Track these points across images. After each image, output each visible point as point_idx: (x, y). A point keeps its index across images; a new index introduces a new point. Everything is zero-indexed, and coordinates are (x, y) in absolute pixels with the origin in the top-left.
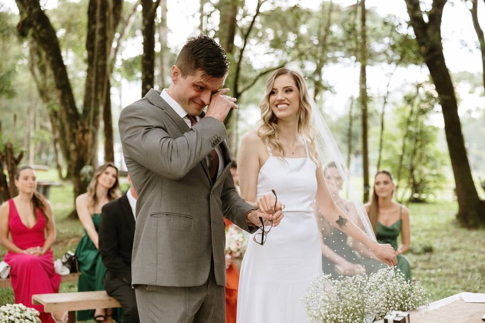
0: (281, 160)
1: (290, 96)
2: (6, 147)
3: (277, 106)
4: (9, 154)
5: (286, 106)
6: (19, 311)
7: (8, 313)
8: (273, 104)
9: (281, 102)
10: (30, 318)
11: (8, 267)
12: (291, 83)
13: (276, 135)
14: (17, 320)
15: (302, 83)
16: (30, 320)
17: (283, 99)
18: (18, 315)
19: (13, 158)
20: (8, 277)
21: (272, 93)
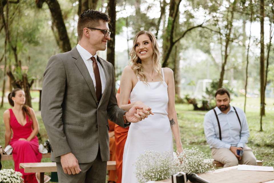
0: (145, 84)
1: (148, 46)
2: (23, 77)
3: (140, 53)
4: (25, 80)
5: (145, 52)
6: (10, 173)
7: (3, 174)
8: (138, 52)
9: (142, 50)
10: (16, 177)
11: (11, 148)
12: (147, 39)
13: (142, 70)
14: (8, 178)
15: (153, 38)
16: (16, 179)
17: (144, 48)
18: (9, 175)
19: (27, 83)
20: (11, 154)
21: (136, 45)
